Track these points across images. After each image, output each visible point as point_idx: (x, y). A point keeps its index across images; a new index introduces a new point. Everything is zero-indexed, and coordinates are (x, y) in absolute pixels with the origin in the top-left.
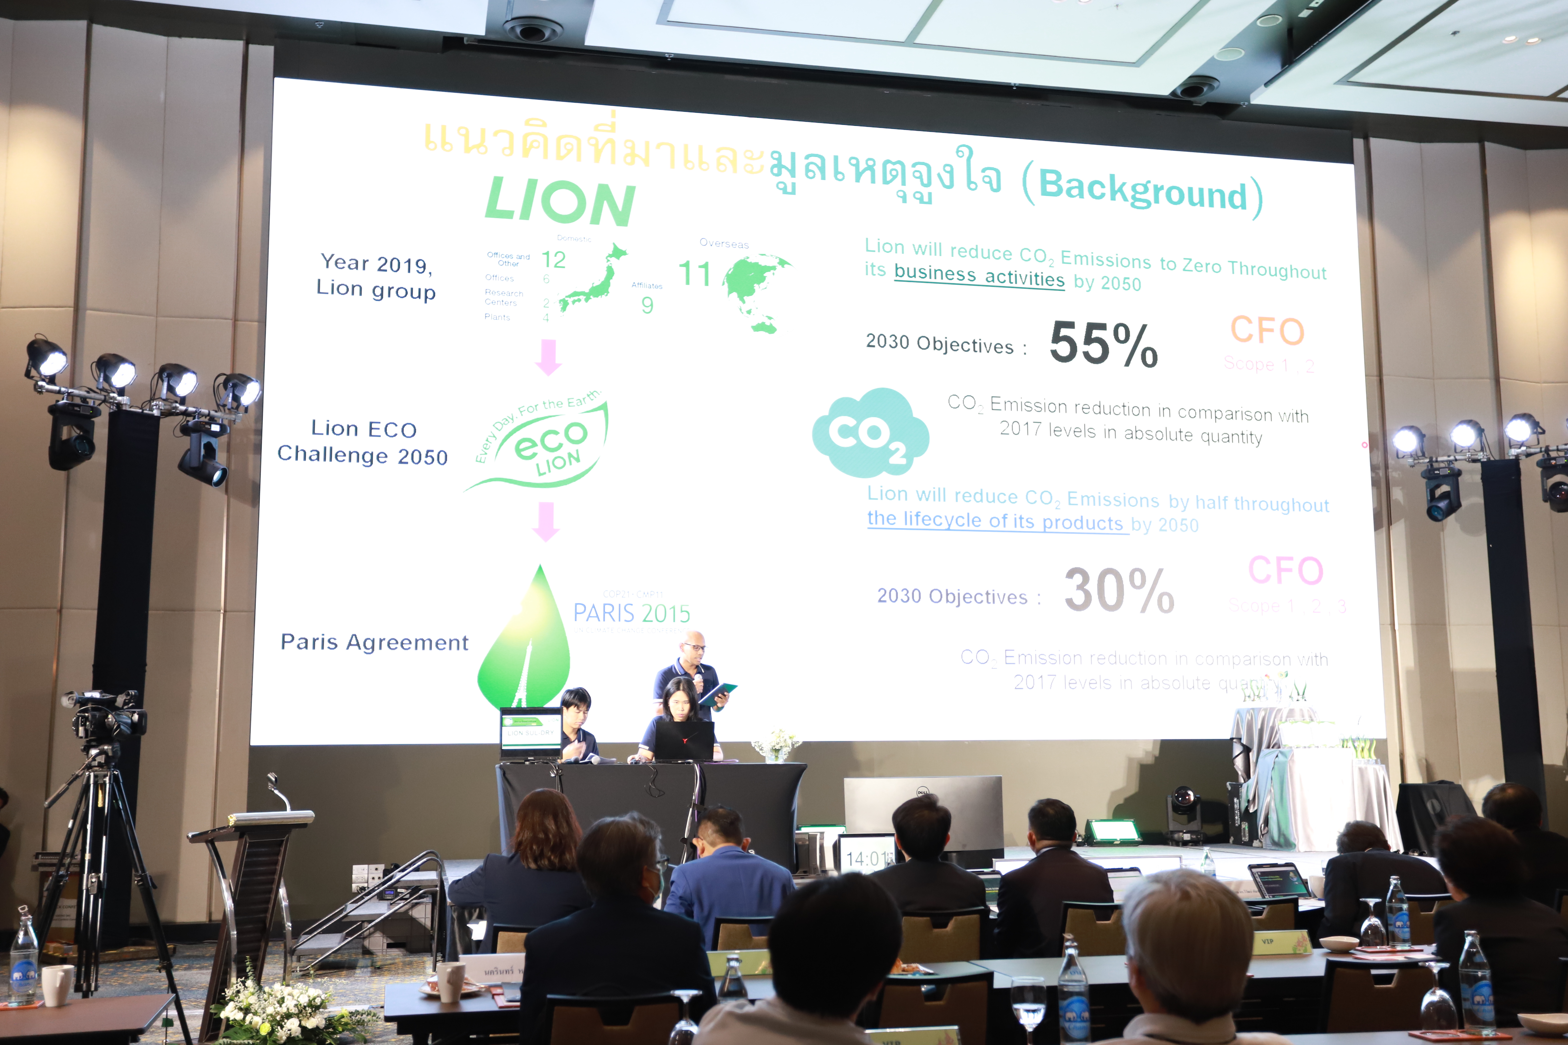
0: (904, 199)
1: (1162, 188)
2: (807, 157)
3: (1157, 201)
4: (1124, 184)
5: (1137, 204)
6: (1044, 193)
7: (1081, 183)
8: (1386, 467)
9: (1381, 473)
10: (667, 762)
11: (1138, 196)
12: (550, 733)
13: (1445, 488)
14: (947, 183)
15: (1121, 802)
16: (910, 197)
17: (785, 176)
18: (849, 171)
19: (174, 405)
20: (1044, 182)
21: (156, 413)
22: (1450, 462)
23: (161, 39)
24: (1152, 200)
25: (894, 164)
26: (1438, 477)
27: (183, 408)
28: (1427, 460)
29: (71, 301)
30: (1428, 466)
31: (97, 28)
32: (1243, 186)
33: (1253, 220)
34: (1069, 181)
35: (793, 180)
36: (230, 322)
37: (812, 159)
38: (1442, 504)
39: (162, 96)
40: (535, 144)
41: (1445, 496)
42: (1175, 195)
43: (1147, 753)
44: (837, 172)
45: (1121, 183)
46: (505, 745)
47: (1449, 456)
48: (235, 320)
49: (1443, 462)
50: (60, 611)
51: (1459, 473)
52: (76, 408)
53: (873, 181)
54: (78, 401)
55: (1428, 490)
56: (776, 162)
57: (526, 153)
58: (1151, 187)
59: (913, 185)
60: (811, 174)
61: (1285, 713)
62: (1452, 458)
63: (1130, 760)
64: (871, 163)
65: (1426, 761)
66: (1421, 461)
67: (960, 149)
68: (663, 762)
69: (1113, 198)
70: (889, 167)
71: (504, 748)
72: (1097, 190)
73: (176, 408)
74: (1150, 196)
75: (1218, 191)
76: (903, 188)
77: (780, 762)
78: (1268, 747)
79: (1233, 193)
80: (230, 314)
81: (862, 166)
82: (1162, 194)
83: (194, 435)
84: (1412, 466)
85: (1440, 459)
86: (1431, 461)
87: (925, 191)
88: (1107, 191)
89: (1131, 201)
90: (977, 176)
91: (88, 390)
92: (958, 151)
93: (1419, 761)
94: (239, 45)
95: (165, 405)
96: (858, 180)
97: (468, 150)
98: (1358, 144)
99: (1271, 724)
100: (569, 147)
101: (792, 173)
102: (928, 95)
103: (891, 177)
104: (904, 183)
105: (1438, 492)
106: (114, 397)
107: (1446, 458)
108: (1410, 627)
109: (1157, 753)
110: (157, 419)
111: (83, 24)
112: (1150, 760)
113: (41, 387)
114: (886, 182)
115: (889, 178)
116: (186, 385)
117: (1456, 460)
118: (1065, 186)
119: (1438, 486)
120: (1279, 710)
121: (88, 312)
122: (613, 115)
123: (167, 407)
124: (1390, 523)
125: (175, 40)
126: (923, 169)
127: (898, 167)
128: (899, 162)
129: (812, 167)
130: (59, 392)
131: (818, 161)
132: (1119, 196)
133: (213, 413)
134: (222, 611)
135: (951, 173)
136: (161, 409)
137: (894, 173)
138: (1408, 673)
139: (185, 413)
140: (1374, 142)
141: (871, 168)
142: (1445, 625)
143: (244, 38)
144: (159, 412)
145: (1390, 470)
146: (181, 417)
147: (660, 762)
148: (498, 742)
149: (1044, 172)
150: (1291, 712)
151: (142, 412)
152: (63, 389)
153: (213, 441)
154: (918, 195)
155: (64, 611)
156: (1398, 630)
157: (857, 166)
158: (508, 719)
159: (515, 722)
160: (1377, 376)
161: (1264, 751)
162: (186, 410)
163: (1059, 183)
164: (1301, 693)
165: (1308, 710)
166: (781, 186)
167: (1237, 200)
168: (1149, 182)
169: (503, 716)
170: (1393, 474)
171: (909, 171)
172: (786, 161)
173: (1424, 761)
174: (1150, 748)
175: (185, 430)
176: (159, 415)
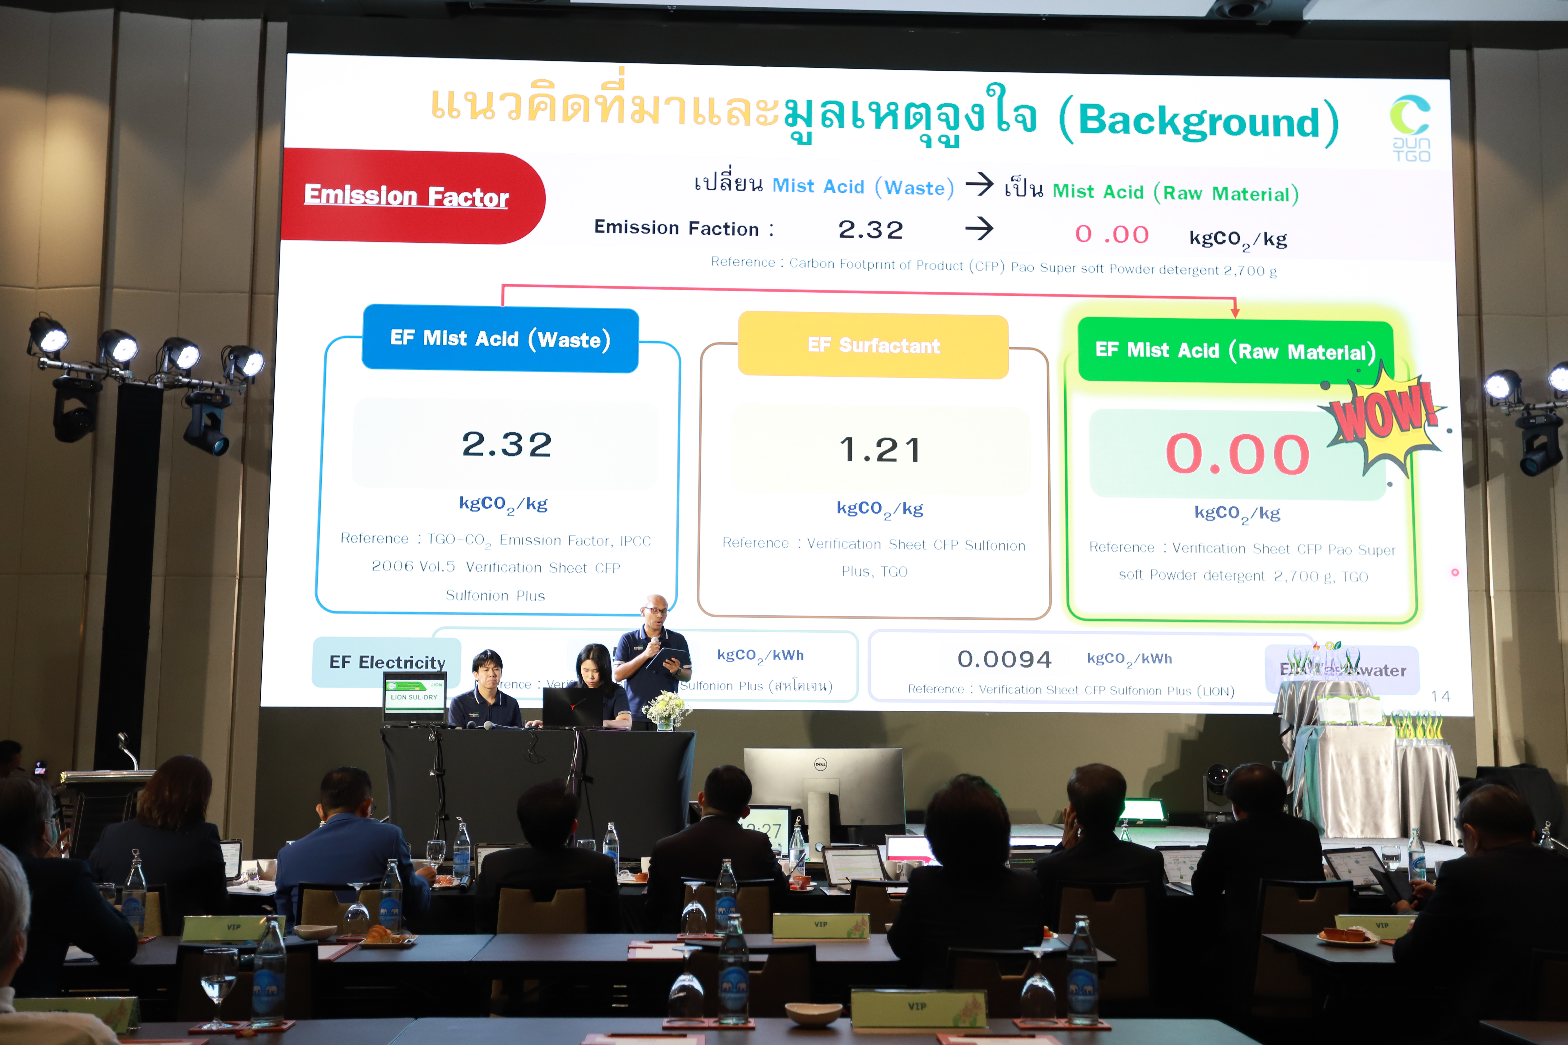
0: (929, 144)
1: (1220, 117)
2: (824, 105)
3: (1213, 132)
4: (1175, 116)
5: (1191, 136)
6: (1084, 129)
7: (1126, 117)
8: (1484, 416)
9: (1478, 423)
10: (554, 729)
11: (1191, 128)
12: (433, 698)
13: (1542, 439)
14: (976, 124)
15: (1159, 780)
16: (935, 141)
17: (801, 126)
18: (870, 118)
19: (177, 378)
20: (1084, 118)
21: (158, 385)
22: (1551, 410)
23: (186, 22)
24: (1207, 131)
25: (918, 107)
26: (1534, 426)
27: (186, 380)
28: (1522, 408)
29: (97, 279)
30: (1523, 414)
31: (125, 16)
32: (1315, 111)
33: (1327, 147)
34: (1113, 116)
35: (809, 130)
36: (246, 296)
37: (829, 107)
38: (1538, 457)
39: (186, 78)
40: (542, 106)
41: (1543, 447)
42: (1235, 125)
43: (1190, 728)
44: (855, 119)
45: (1172, 115)
46: (388, 709)
47: (1548, 403)
48: (252, 293)
49: (1541, 409)
50: (87, 577)
51: (1559, 422)
52: (78, 383)
53: (895, 126)
54: (83, 376)
55: (1524, 441)
56: (790, 112)
57: (532, 116)
58: (1206, 117)
59: (938, 128)
60: (828, 123)
61: (1328, 686)
62: (1551, 405)
63: (1171, 736)
64: (892, 107)
65: (1526, 742)
66: (1517, 409)
67: (992, 87)
68: (551, 729)
69: (1163, 131)
70: (913, 110)
71: (387, 712)
72: (1145, 124)
73: (180, 380)
74: (1205, 127)
75: (1285, 117)
76: (928, 132)
77: (670, 729)
78: (1308, 724)
79: (1302, 119)
80: (247, 288)
81: (884, 111)
82: (1220, 125)
83: (197, 406)
84: (1509, 415)
85: (1537, 406)
86: (1527, 408)
87: (952, 134)
88: (1156, 124)
89: (1183, 133)
90: (1009, 115)
91: (90, 365)
92: (988, 90)
93: (1516, 742)
94: (257, 23)
95: (168, 378)
96: (878, 125)
97: (474, 115)
98: (1458, 57)
99: (1312, 700)
100: (576, 107)
101: (808, 122)
102: (957, 32)
103: (915, 121)
104: (928, 127)
105: (1537, 443)
106: (115, 371)
107: (1544, 405)
108: (1509, 594)
109: (1201, 728)
110: (161, 391)
111: (110, 12)
112: (1193, 736)
113: (44, 363)
114: (908, 126)
115: (912, 122)
116: (188, 358)
117: (1556, 407)
118: (1108, 121)
119: (1536, 437)
120: (1322, 684)
121: (115, 290)
122: (622, 72)
123: (171, 380)
124: (1487, 478)
125: (198, 22)
126: (950, 111)
127: (922, 110)
128: (925, 105)
129: (829, 115)
130: (62, 367)
131: (836, 108)
132: (1169, 129)
133: (216, 384)
134: (238, 577)
135: (981, 114)
136: (164, 382)
137: (918, 117)
138: (1505, 644)
139: (189, 385)
140: (1478, 52)
141: (893, 113)
142: (1554, 591)
143: (262, 16)
144: (162, 385)
145: (1488, 420)
146: (186, 389)
147: (547, 729)
148: (381, 706)
149: (1084, 108)
150: (1336, 686)
151: (146, 385)
152: (65, 365)
153: (217, 411)
154: (944, 139)
155: (92, 576)
156: (1494, 597)
157: (878, 111)
158: (391, 684)
159: (399, 686)
160: (1475, 315)
161: (1303, 727)
162: (189, 382)
163: (1101, 118)
164: (1354, 665)
165: (1356, 684)
166: (796, 136)
167: (1308, 126)
168: (1205, 112)
169: (387, 681)
170: (1491, 424)
171: (934, 113)
172: (802, 110)
173: (1523, 743)
174: (1193, 723)
175: (190, 401)
176: (162, 387)
